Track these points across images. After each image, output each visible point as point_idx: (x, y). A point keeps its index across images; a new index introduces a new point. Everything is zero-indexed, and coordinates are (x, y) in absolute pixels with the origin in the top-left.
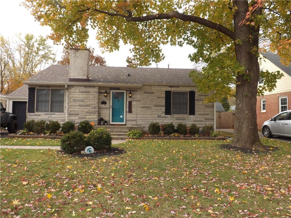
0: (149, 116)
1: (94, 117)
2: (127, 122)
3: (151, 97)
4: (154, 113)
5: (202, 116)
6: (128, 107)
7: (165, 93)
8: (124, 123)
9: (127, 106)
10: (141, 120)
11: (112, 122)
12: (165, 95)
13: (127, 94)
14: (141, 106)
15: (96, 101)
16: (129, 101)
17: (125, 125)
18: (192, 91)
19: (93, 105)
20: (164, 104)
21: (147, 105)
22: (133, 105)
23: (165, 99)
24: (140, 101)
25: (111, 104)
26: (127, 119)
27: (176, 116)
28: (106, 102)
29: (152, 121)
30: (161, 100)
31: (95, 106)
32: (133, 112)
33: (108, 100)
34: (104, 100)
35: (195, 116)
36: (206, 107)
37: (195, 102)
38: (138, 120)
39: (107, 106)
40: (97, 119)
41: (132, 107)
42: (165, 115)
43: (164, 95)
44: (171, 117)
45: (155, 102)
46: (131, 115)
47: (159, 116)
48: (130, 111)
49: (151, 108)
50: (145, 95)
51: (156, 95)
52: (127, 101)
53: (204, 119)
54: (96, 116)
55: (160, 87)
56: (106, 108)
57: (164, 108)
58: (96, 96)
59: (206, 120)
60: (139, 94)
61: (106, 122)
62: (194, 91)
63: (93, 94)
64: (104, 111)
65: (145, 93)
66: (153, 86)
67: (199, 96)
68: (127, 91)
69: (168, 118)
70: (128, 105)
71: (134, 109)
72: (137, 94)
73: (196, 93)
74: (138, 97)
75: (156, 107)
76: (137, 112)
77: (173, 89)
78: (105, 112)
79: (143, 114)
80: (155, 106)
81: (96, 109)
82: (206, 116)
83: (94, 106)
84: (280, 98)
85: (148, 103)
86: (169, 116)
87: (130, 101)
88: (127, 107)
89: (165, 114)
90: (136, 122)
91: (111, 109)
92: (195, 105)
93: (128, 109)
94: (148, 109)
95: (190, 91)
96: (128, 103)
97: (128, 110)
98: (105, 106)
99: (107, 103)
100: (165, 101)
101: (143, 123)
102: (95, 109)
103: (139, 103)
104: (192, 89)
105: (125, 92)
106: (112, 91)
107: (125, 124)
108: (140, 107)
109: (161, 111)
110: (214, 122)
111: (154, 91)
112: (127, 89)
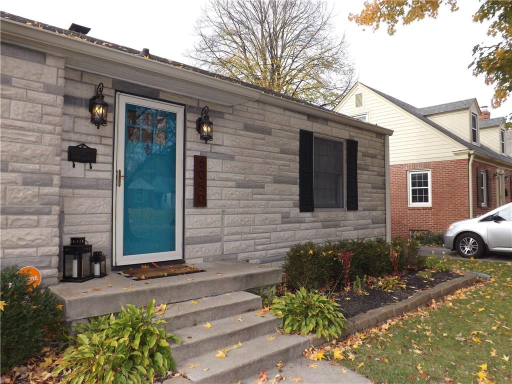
0: (259, 218)
1: (34, 234)
2: (187, 247)
3: (264, 148)
4: (272, 207)
5: (366, 213)
6: (192, 182)
7: (298, 135)
8: (176, 255)
9: (187, 176)
10: (234, 234)
11: (125, 253)
12: (298, 143)
13: (188, 124)
14: (237, 177)
15: (47, 138)
16: (195, 157)
17: (182, 262)
18: (352, 138)
19: (27, 160)
20: (297, 175)
21: (253, 178)
22: (209, 175)
23: (298, 158)
24: (232, 158)
25: (120, 166)
26: (187, 234)
27: (322, 214)
28: (95, 151)
29: (267, 235)
30: (290, 160)
31: (45, 168)
32: (209, 203)
33: (104, 141)
34: (84, 139)
35: (357, 213)
36: (373, 188)
37: (358, 171)
38: (226, 238)
39: (100, 171)
40: (55, 250)
41: (209, 183)
42: (301, 211)
43: (296, 145)
44: (314, 219)
45: (275, 164)
46: (203, 218)
47: (286, 219)
48: (200, 200)
49: (263, 187)
50: (248, 138)
51: (277, 139)
52: (188, 153)
53: (370, 221)
54: (46, 231)
55: (287, 113)
56: (96, 185)
57: (296, 189)
58: (49, 109)
59: (373, 223)
60: (230, 131)
61: (98, 257)
62: (355, 139)
63: (33, 95)
64: (81, 200)
65: (247, 128)
66: (268, 108)
67: (363, 156)
68: (187, 109)
69: (305, 222)
70: (190, 174)
71: (215, 190)
72: (225, 130)
73: (359, 148)
74: (227, 140)
75: (277, 185)
76: (222, 202)
77: (316, 128)
78: (88, 202)
79: (241, 210)
80: (277, 181)
81: (50, 184)
82: (374, 213)
83: (37, 167)
84: (411, 173)
85: (256, 168)
86: (308, 214)
87: (198, 154)
88: (187, 182)
89: (298, 210)
90: (218, 245)
91: (120, 191)
92: (358, 180)
93: (192, 188)
94: (256, 190)
95: (348, 138)
96: (190, 163)
97: (190, 193)
98: (91, 175)
99: (99, 158)
100: (298, 166)
101: (244, 246)
102: (46, 190)
103: (229, 164)
104: (352, 134)
105: (179, 111)
106: (123, 100)
107: (180, 258)
108: (233, 184)
109: (291, 200)
110: (386, 227)
111: (271, 125)
112: (189, 102)
